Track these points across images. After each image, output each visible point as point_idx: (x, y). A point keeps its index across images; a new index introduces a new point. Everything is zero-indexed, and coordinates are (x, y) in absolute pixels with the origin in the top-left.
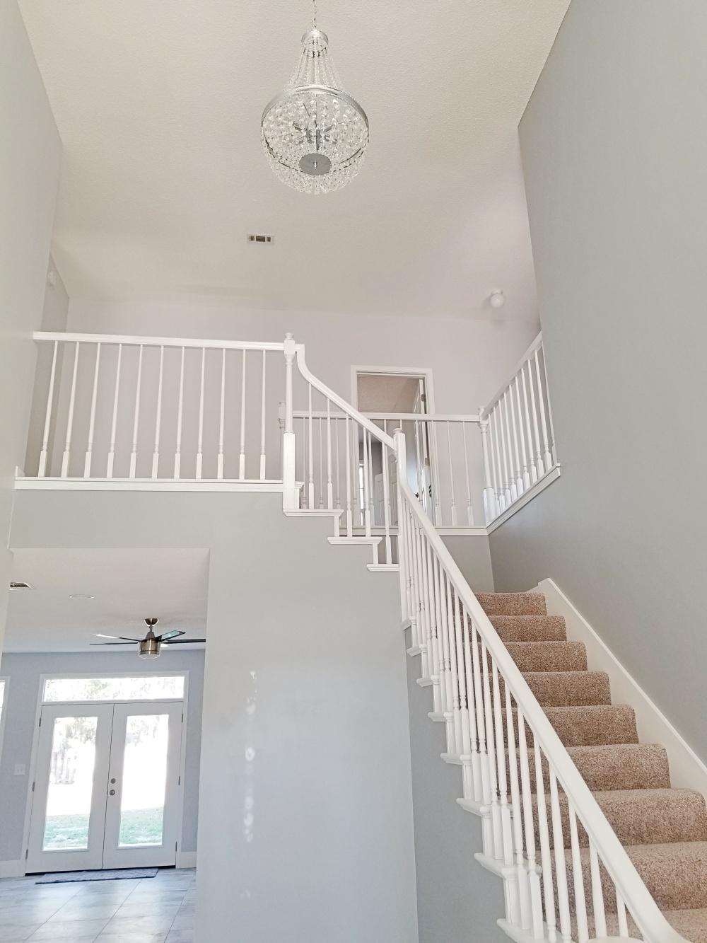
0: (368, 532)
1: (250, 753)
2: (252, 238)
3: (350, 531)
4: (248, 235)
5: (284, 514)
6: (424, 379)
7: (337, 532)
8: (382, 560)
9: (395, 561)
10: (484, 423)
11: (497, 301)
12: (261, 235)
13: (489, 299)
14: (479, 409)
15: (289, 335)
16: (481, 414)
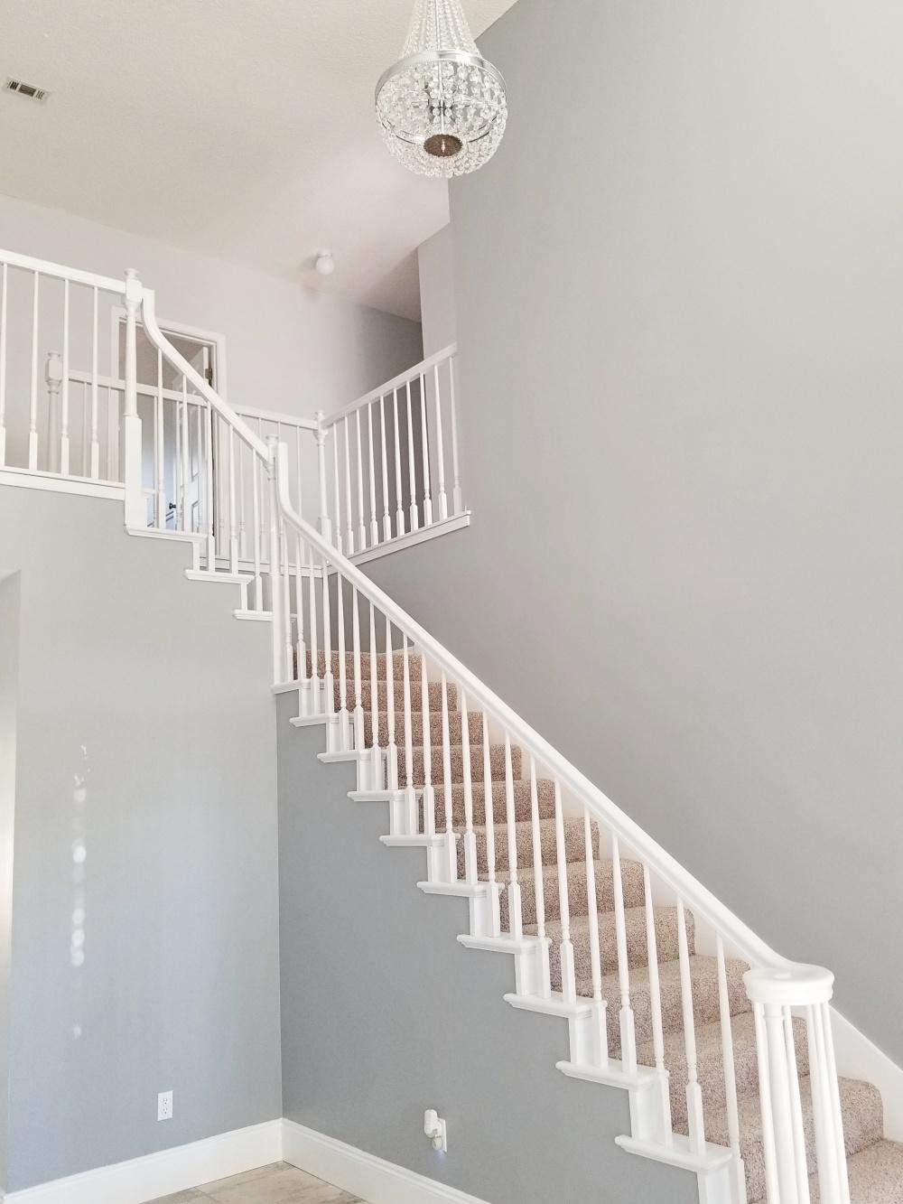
0: (235, 567)
1: (80, 854)
2: (14, 86)
3: (212, 564)
4: (8, 78)
5: (126, 532)
6: (210, 348)
7: (197, 563)
8: (251, 606)
9: (266, 607)
10: (324, 433)
11: (326, 267)
12: (30, 84)
13: (314, 261)
14: (316, 413)
15: (132, 272)
16: (320, 420)
